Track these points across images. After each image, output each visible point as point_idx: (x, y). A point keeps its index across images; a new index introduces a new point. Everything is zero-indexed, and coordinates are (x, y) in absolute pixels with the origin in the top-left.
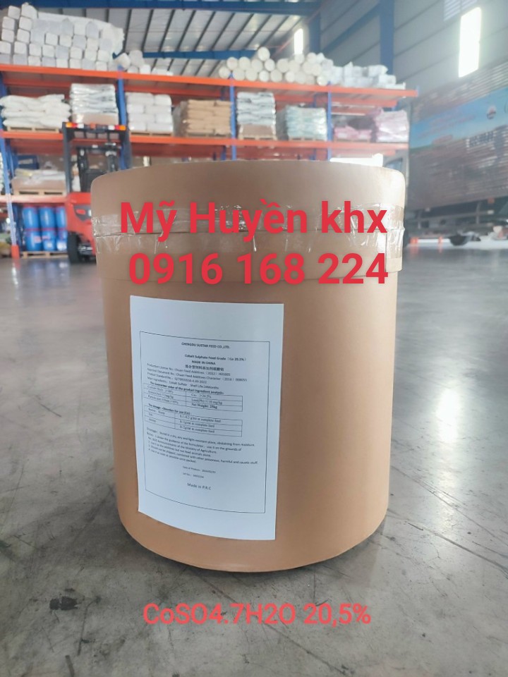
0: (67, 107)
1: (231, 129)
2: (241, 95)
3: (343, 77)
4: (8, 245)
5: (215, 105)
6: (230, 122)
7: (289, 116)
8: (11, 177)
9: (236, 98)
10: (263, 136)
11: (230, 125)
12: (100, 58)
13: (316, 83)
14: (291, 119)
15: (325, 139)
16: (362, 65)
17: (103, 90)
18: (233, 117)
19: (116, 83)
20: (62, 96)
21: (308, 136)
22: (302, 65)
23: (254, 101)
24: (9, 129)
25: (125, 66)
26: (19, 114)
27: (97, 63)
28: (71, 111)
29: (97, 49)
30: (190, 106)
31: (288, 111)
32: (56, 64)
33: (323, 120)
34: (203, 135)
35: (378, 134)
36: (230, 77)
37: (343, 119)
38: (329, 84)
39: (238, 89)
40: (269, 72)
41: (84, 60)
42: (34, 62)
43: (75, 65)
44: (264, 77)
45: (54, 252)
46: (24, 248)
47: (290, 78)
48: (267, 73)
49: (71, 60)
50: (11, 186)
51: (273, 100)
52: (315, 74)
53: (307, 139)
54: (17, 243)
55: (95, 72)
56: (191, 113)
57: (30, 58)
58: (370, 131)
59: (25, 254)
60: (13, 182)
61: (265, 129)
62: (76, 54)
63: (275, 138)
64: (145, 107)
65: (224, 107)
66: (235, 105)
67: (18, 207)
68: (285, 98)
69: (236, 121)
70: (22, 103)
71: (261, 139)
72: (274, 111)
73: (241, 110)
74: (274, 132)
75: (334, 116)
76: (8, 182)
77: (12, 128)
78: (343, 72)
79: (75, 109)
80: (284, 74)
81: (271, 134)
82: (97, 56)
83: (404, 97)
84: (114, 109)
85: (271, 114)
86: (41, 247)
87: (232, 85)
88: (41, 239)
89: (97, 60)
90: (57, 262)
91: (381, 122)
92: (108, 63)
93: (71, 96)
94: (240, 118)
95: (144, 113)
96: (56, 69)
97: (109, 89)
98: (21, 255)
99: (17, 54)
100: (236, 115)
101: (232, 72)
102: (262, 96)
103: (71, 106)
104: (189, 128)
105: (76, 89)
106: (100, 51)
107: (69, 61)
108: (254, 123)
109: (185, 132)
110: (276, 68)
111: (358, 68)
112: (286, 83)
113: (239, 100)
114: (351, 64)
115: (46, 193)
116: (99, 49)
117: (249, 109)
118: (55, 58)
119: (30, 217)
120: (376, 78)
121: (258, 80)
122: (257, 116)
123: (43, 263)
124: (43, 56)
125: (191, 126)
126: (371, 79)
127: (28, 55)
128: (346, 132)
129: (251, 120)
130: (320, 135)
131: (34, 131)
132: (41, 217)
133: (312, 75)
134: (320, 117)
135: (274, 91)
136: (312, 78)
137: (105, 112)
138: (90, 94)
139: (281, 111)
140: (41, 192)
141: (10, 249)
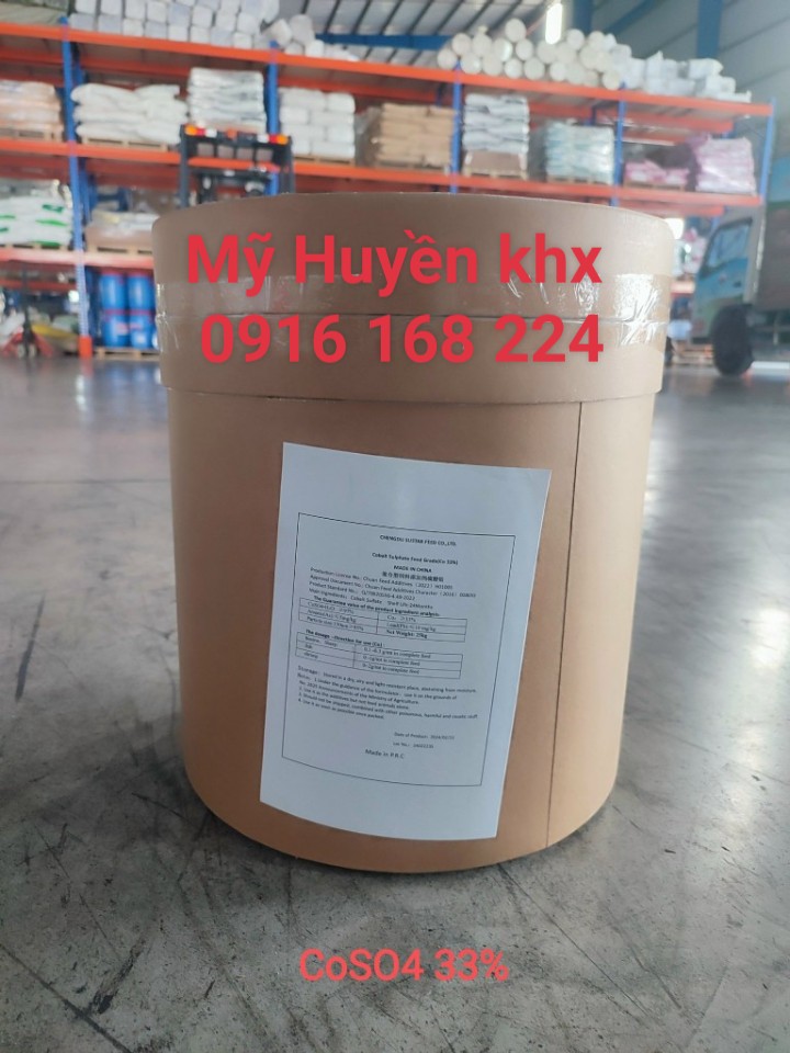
0: (181, 107)
1: (451, 157)
2: (473, 99)
3: (645, 77)
4: (74, 336)
5: (429, 114)
6: (451, 144)
7: (552, 138)
8: (84, 222)
9: (463, 103)
10: (504, 173)
11: (451, 150)
12: (240, 27)
13: (601, 85)
14: (555, 144)
15: (609, 181)
16: (678, 58)
17: (243, 81)
18: (456, 138)
19: (265, 71)
20: (176, 89)
21: (581, 175)
22: (579, 52)
23: (494, 111)
24: (85, 141)
25: (282, 42)
26: (102, 117)
27: (237, 35)
28: (188, 115)
29: (236, 10)
30: (386, 115)
31: (550, 130)
32: (167, 33)
33: (607, 149)
34: (404, 165)
35: (699, 177)
36: (457, 68)
37: (638, 148)
38: (622, 87)
39: (466, 88)
40: (523, 62)
41: (214, 29)
42: (132, 29)
43: (200, 37)
44: (513, 71)
45: (147, 351)
46: (99, 341)
47: (558, 73)
48: (519, 65)
49: (193, 29)
50: (84, 238)
51: (525, 109)
52: (601, 69)
53: (578, 181)
54: (90, 332)
55: (232, 50)
56: (386, 126)
57: (126, 21)
58: (687, 171)
59: (101, 351)
60: (88, 230)
61: (509, 159)
62: (202, 17)
63: (524, 176)
64: (310, 113)
65: (443, 118)
66: (461, 117)
67: (94, 273)
68: (547, 107)
69: (461, 143)
70: (109, 97)
71: (502, 177)
72: (526, 129)
73: (471, 125)
74: (523, 165)
75: (625, 144)
76: (80, 230)
77: (91, 140)
78: (646, 67)
79: (195, 111)
80: (547, 67)
81: (518, 168)
82: (236, 24)
83: (747, 117)
84: (259, 114)
85: (520, 134)
86: (127, 341)
87: (458, 81)
88: (129, 328)
89: (236, 30)
90: (151, 368)
91: (706, 156)
92: (253, 36)
93: (190, 89)
94: (467, 139)
95: (309, 123)
96: (167, 42)
97: (252, 81)
98: (94, 353)
99: (105, 15)
100: (461, 134)
101: (459, 58)
102: (508, 102)
103: (189, 105)
104: (382, 153)
105: (200, 78)
106: (242, 16)
107: (189, 29)
108: (492, 149)
109: (374, 159)
110: (535, 55)
111: (672, 63)
112: (551, 80)
113: (467, 108)
114: (659, 55)
115: (140, 252)
116: (240, 10)
117: (484, 124)
118: (167, 24)
119: (111, 291)
120: (701, 82)
121: (503, 74)
122: (497, 136)
123: (129, 370)
124: (146, 20)
125: (385, 149)
126: (692, 84)
127: (124, 16)
128: (644, 171)
129: (485, 143)
130: (601, 174)
131: (125, 146)
132: (130, 292)
133: (595, 70)
134: (603, 143)
135: (527, 94)
136: (594, 76)
137: (243, 119)
138: (222, 88)
139: (538, 131)
140: (133, 250)
141: (78, 341)
